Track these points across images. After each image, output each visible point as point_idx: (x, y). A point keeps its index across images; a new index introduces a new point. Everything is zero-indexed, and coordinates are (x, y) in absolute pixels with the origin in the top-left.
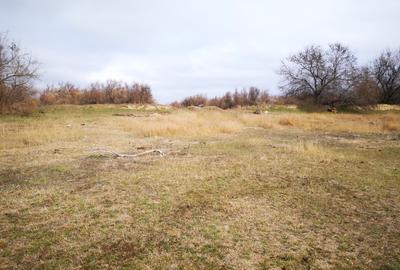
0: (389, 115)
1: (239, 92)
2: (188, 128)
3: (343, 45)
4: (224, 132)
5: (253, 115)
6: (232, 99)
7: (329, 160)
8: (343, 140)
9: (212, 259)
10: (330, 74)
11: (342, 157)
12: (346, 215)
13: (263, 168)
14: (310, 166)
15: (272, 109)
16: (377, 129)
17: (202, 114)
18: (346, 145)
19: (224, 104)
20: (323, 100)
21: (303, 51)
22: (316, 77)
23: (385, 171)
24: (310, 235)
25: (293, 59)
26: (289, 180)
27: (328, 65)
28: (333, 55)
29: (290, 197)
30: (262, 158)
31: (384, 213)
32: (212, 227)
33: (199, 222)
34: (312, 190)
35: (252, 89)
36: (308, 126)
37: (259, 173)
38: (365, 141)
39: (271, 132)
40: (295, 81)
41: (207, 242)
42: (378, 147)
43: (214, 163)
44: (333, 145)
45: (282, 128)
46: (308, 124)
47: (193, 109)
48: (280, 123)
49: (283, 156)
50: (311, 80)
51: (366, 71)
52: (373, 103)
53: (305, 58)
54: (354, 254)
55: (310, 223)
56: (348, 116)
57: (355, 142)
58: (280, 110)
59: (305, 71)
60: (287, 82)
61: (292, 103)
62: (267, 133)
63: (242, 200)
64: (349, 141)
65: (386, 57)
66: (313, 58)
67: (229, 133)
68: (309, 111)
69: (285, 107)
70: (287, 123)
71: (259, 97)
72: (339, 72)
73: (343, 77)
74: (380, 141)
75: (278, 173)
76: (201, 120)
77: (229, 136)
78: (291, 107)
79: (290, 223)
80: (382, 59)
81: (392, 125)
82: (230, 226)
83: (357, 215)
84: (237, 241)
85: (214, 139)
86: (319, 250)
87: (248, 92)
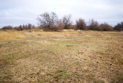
0: (66, 32)
1: (25, 25)
2: (3, 37)
3: (54, 13)
4: (18, 38)
5: (29, 33)
6: (22, 27)
7: (50, 45)
8: (54, 39)
9: (7, 80)
10: (52, 20)
11: (53, 44)
12: (51, 59)
13: (30, 49)
14: (44, 47)
15: (35, 31)
16: (63, 36)
17: (10, 33)
18: (55, 40)
19: (19, 29)
20: (50, 28)
21: (44, 13)
22: (48, 21)
23: (63, 46)
24: (41, 66)
25: (41, 15)
26: (37, 52)
27: (51, 18)
28: (52, 15)
29: (37, 57)
30: (30, 46)
31: (60, 57)
32: (8, 70)
33: (3, 69)
34: (44, 54)
35: (29, 24)
36: (45, 36)
37: (29, 51)
38: (60, 39)
39: (34, 38)
40: (42, 22)
41: (6, 75)
42: (62, 41)
43: (12, 49)
44: (51, 41)
45: (38, 36)
46: (46, 35)
47: (6, 31)
48: (38, 35)
49: (37, 45)
50: (46, 22)
51: (61, 20)
52: (62, 29)
53: (44, 16)
54: (51, 69)
55: (41, 63)
56: (56, 32)
57: (57, 39)
58: (38, 31)
59: (45, 19)
60: (40, 22)
61: (42, 29)
62: (33, 38)
63: (21, 60)
64: (55, 39)
65: (65, 17)
66: (46, 16)
67: (20, 38)
68: (46, 31)
69: (39, 30)
70: (40, 35)
71: (32, 27)
72: (54, 20)
73: (55, 22)
74: (63, 39)
75: (34, 50)
76: (9, 35)
77: (20, 40)
78: (41, 30)
79: (35, 64)
80: (64, 17)
81: (66, 35)
82: (15, 69)
83: (54, 59)
84: (17, 73)
85: (14, 41)
86: (42, 70)
87: (28, 25)
